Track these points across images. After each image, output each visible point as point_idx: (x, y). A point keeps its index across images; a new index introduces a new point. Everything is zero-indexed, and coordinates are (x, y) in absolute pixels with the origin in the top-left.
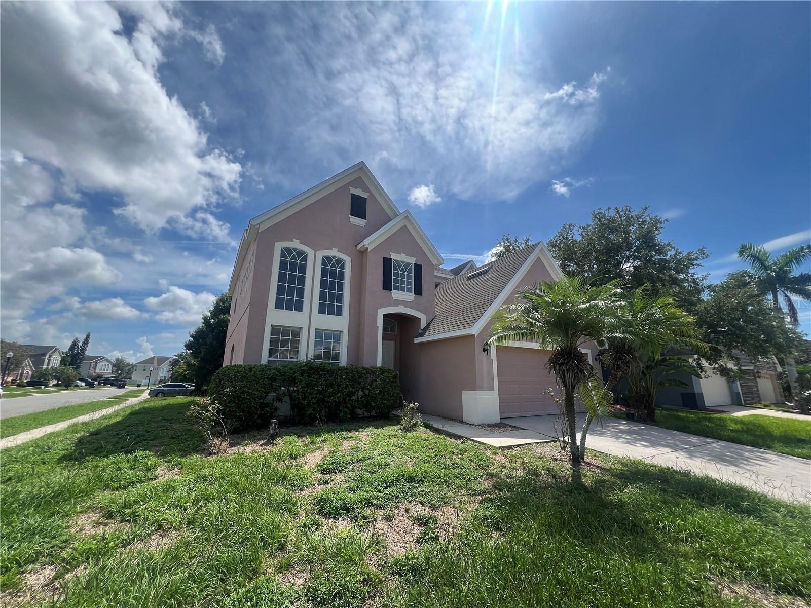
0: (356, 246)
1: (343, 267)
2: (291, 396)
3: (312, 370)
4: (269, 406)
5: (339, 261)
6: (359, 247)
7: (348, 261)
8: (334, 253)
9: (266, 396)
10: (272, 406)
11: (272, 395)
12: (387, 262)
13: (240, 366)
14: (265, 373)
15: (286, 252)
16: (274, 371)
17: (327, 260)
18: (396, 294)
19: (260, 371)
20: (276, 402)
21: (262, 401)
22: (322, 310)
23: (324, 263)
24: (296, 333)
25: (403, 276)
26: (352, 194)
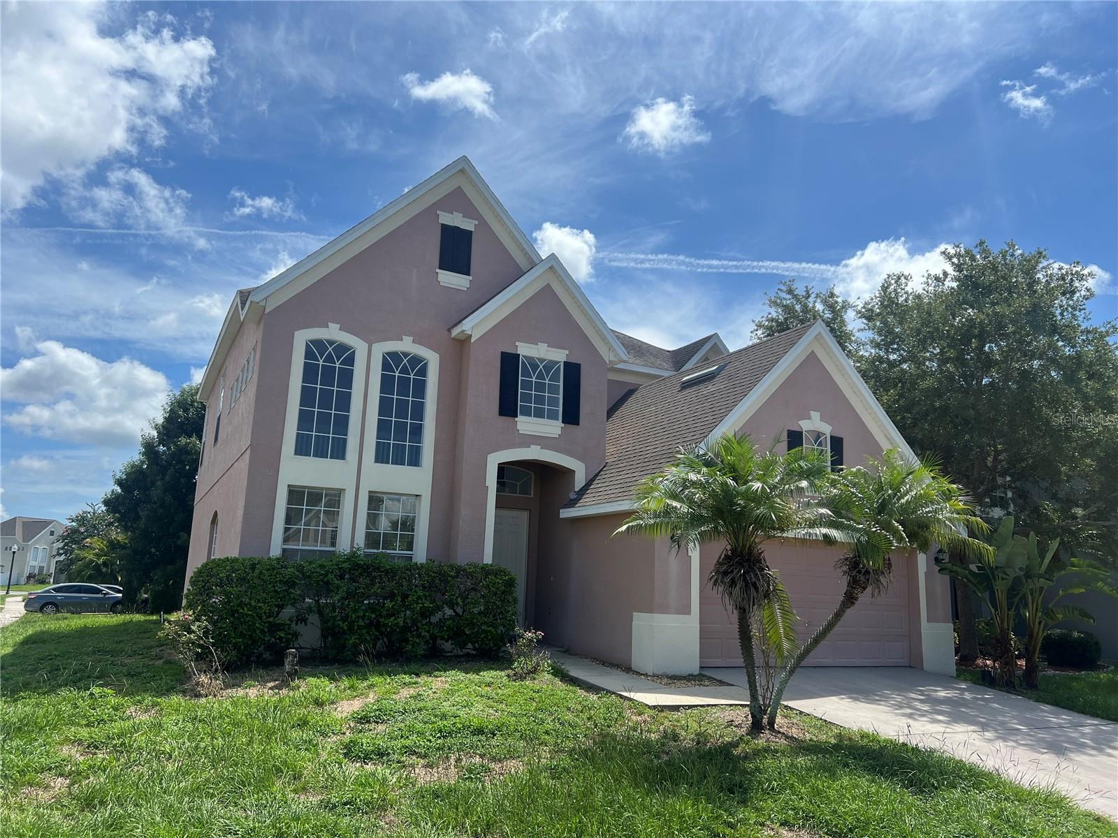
0: (449, 330)
1: (423, 372)
2: (320, 613)
3: (356, 568)
4: (283, 629)
5: (416, 360)
6: (456, 332)
7: (433, 360)
8: (406, 345)
9: (278, 613)
10: (289, 629)
11: (289, 611)
12: (510, 362)
13: (235, 560)
14: (277, 573)
15: (315, 348)
16: (292, 570)
17: (391, 360)
18: (525, 424)
19: (268, 570)
20: (297, 624)
21: (271, 619)
22: (381, 457)
23: (386, 366)
24: (334, 498)
25: (540, 387)
26: (442, 224)
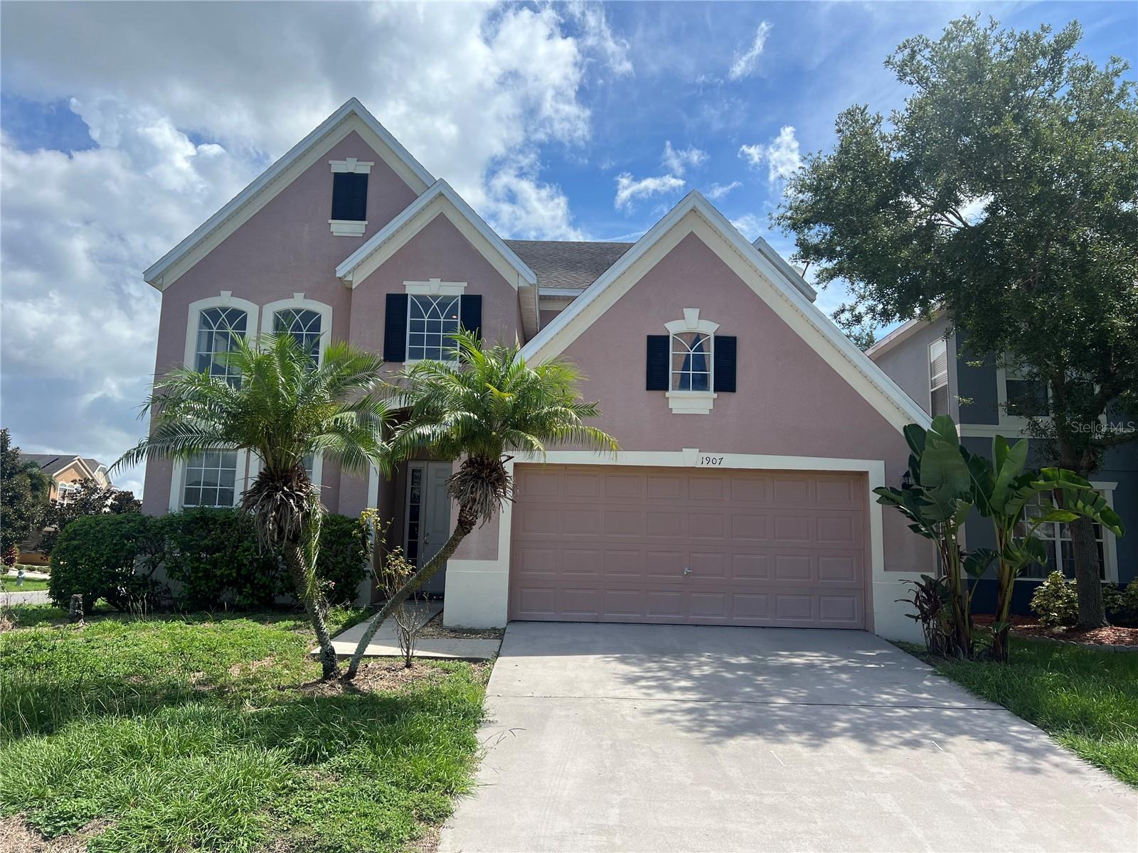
1: (317, 327)
5: (309, 315)
7: (325, 311)
8: (298, 302)
12: (396, 304)
15: (208, 317)
17: (283, 319)
18: (411, 368)
23: (277, 325)
24: (231, 458)
25: (434, 327)
26: (335, 173)
